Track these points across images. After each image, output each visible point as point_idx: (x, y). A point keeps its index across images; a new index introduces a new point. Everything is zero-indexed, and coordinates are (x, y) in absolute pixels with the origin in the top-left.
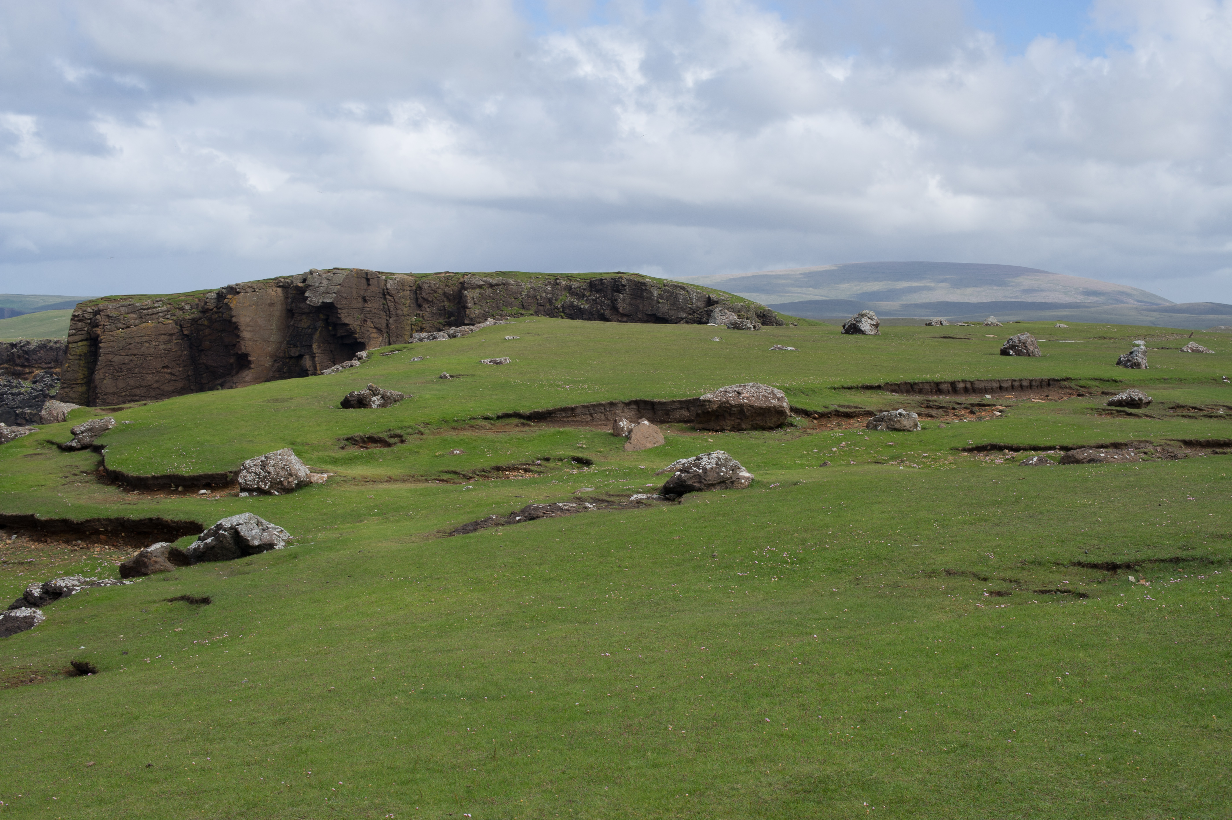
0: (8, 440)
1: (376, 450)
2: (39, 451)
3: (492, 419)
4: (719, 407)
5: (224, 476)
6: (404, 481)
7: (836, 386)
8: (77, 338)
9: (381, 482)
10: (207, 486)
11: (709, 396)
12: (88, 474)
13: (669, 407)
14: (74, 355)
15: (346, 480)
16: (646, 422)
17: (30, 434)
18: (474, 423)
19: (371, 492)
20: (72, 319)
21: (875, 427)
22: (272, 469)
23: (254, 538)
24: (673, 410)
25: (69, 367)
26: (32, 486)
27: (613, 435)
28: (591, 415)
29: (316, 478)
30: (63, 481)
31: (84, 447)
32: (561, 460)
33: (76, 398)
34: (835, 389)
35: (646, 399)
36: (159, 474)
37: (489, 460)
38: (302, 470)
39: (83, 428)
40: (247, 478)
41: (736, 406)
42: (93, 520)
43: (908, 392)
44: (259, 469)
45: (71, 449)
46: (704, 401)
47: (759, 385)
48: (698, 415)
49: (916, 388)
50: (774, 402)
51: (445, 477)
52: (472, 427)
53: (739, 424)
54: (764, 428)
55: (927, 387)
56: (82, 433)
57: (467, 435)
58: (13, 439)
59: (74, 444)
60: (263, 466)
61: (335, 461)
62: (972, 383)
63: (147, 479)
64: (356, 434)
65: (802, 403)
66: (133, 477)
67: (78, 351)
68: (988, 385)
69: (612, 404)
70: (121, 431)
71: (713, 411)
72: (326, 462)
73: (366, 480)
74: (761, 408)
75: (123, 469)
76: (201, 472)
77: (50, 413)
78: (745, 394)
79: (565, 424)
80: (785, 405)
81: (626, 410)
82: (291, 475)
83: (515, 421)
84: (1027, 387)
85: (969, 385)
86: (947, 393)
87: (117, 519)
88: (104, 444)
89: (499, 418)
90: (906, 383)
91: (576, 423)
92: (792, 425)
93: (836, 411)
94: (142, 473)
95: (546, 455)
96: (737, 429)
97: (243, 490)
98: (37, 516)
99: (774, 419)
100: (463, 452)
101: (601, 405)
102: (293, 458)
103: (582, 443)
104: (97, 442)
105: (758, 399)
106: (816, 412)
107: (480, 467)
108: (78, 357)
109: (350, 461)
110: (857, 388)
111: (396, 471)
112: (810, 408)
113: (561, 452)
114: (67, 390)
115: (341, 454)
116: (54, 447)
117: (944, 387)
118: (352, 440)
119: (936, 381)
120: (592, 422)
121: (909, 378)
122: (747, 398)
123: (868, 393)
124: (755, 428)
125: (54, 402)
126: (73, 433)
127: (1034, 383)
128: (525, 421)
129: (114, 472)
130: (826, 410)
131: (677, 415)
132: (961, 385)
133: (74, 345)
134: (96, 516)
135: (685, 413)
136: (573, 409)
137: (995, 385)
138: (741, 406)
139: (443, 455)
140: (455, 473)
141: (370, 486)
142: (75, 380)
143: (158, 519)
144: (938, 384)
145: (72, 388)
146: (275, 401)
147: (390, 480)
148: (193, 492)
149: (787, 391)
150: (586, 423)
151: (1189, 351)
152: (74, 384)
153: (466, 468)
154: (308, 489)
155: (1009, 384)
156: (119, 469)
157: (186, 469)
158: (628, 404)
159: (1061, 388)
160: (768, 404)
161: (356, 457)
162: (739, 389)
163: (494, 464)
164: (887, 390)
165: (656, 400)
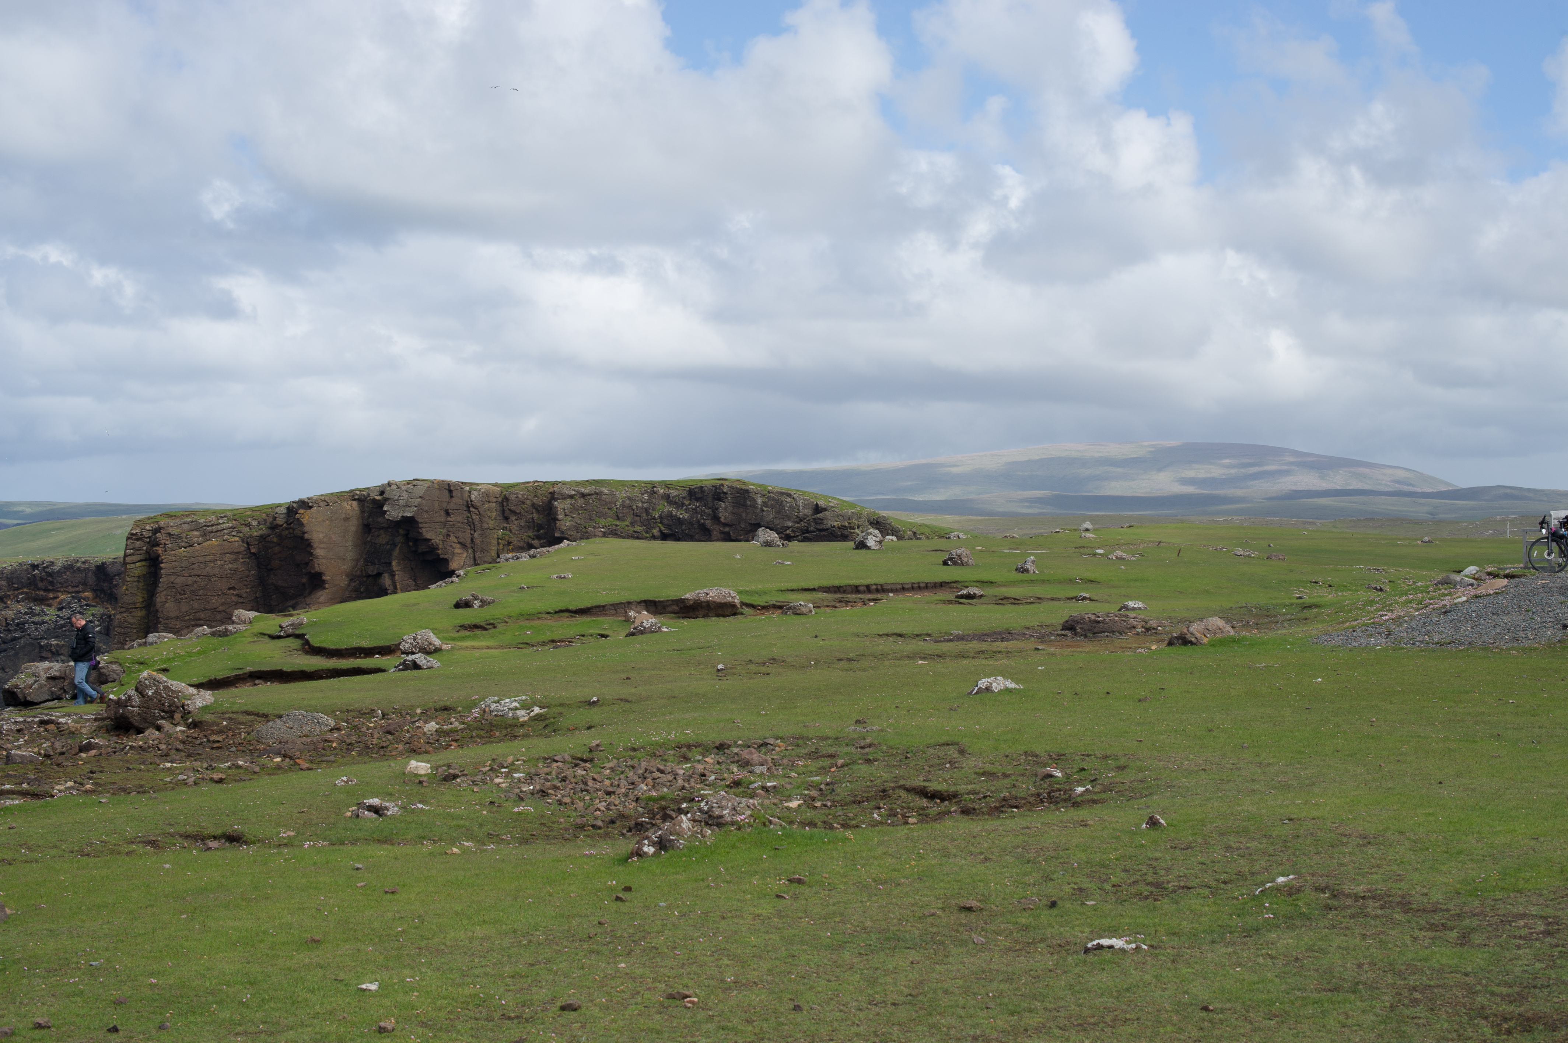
0: (232, 633)
1: (478, 632)
2: (256, 639)
3: (551, 613)
4: (694, 603)
5: (389, 647)
6: (496, 648)
7: (782, 589)
8: (135, 558)
9: (483, 649)
10: (379, 653)
11: (688, 596)
12: (298, 651)
13: (665, 604)
14: (132, 576)
15: (462, 648)
16: (645, 613)
17: (246, 629)
18: (540, 616)
19: (477, 653)
20: (128, 538)
22: (419, 641)
23: (423, 665)
24: (668, 606)
25: (126, 589)
26: (265, 658)
27: (625, 621)
28: (616, 610)
29: (444, 647)
30: (284, 654)
31: (288, 636)
32: (591, 636)
33: (134, 624)
34: (781, 591)
35: (651, 599)
36: (349, 646)
37: (549, 636)
38: (437, 642)
39: (287, 624)
40: (405, 646)
41: (704, 602)
42: (319, 671)
43: (835, 592)
44: (412, 641)
45: (279, 637)
46: (684, 599)
47: (721, 588)
48: (681, 608)
49: (841, 590)
50: (729, 599)
51: (521, 646)
52: (539, 618)
53: (707, 614)
54: (724, 616)
55: (849, 588)
56: (287, 626)
57: (536, 623)
58: (235, 633)
59: (282, 634)
60: (415, 639)
61: (454, 639)
62: (881, 585)
63: (342, 650)
64: (466, 623)
65: (747, 600)
66: (333, 649)
67: (137, 572)
68: (893, 587)
69: (629, 603)
70: (311, 625)
71: (690, 605)
72: (448, 640)
73: (474, 648)
74: (720, 603)
75: (324, 645)
76: (375, 645)
77: (239, 618)
78: (711, 594)
79: (598, 615)
80: (736, 601)
81: (638, 606)
82: (430, 644)
83: (567, 614)
84: (924, 588)
85: (879, 587)
86: (864, 592)
87: (334, 669)
88: (304, 633)
89: (556, 612)
90: (834, 587)
91: (606, 615)
92: (742, 614)
93: (773, 605)
94: (338, 647)
95: (583, 633)
96: (705, 616)
97: (403, 653)
98: (285, 669)
99: (730, 610)
100: (532, 633)
101: (622, 603)
102: (431, 634)
103: (606, 626)
104: (298, 632)
105: (719, 597)
106: (759, 606)
107: (542, 640)
108: (136, 579)
109: (463, 639)
110: (798, 590)
111: (492, 643)
112: (755, 603)
113: (592, 631)
114: (125, 615)
115: (458, 634)
116: (266, 637)
117: (861, 588)
118: (463, 627)
119: (855, 584)
120: (616, 614)
121: (837, 583)
122: (712, 597)
123: (806, 593)
124: (718, 616)
125: (241, 610)
126: (281, 627)
127: (929, 585)
128: (573, 615)
129: (319, 647)
130: (766, 604)
131: (670, 609)
132: (874, 587)
133: (133, 566)
134: (320, 668)
135: (676, 608)
136: (604, 606)
137: (899, 587)
138: (708, 602)
139: (520, 635)
140: (527, 644)
141: (476, 651)
143: (358, 668)
144: (857, 587)
145: (131, 612)
146: (408, 605)
147: (488, 648)
148: (370, 657)
149: (740, 593)
150: (612, 615)
151: (1114, 558)
153: (533, 641)
154: (439, 653)
155: (910, 586)
156: (322, 645)
157: (366, 644)
158: (640, 603)
159: (950, 588)
160: (725, 600)
161: (466, 636)
162: (708, 592)
163: (550, 639)
164: (821, 591)
165: (657, 600)
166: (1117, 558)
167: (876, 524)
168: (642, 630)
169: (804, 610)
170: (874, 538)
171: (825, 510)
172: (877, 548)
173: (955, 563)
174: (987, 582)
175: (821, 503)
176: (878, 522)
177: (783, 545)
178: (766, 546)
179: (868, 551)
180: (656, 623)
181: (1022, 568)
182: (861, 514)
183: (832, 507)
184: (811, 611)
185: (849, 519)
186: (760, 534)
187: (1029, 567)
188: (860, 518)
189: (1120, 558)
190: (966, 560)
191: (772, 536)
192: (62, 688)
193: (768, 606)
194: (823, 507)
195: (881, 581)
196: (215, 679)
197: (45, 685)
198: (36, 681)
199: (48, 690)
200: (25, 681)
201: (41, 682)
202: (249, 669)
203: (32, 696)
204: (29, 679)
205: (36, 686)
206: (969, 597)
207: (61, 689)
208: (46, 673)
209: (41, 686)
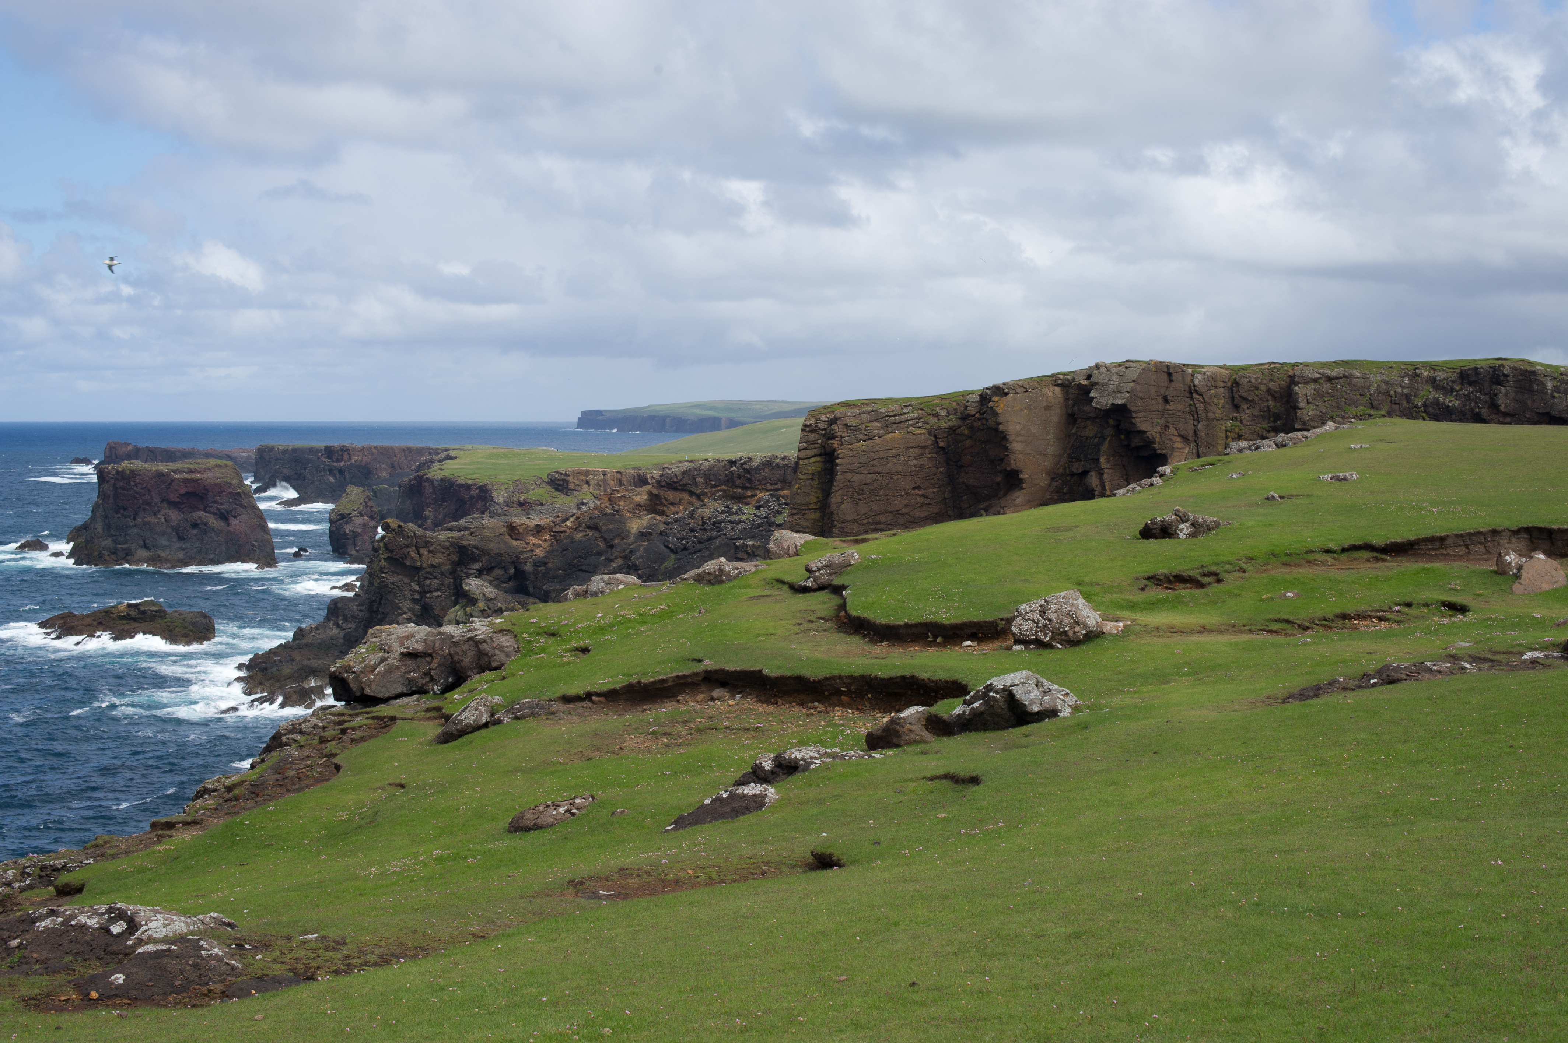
0: (730, 578)
1: (1184, 592)
2: (767, 592)
3: (1335, 552)
5: (993, 624)
6: (1221, 632)
8: (809, 453)
9: (1192, 632)
10: (972, 637)
12: (826, 620)
14: (805, 474)
15: (1147, 630)
16: (1541, 556)
17: (756, 572)
18: (1312, 557)
19: (1179, 646)
20: (802, 430)
22: (1053, 616)
23: (1032, 702)
25: (799, 488)
26: (759, 635)
27: (1496, 573)
28: (1467, 547)
29: (1110, 627)
30: (797, 629)
31: (821, 588)
32: (1427, 605)
33: (807, 527)
35: (1541, 525)
36: (913, 620)
37: (1332, 605)
38: (1091, 617)
39: (820, 564)
40: (1022, 626)
42: (833, 678)
44: (1037, 616)
45: (805, 590)
51: (1275, 626)
52: (1309, 562)
56: (819, 570)
57: (1303, 572)
58: (736, 577)
59: (809, 584)
60: (1043, 611)
61: (1133, 606)
63: (899, 627)
64: (1160, 571)
66: (881, 625)
67: (810, 469)
69: (1495, 532)
70: (866, 567)
72: (1121, 607)
73: (1173, 630)
75: (869, 614)
76: (965, 619)
77: (779, 545)
79: (1432, 558)
81: (1514, 540)
82: (1077, 623)
83: (1366, 554)
87: (863, 677)
88: (846, 584)
89: (1344, 550)
91: (1446, 557)
94: (892, 620)
95: (1407, 599)
97: (1018, 642)
98: (766, 671)
100: (1297, 595)
101: (1480, 533)
102: (1081, 602)
103: (1456, 584)
104: (837, 581)
107: (1319, 614)
108: (810, 477)
109: (1152, 606)
111: (1212, 619)
113: (1427, 595)
114: (797, 517)
115: (1140, 597)
116: (785, 587)
118: (1154, 580)
120: (1468, 556)
125: (784, 532)
126: (808, 570)
128: (1378, 555)
129: (859, 618)
133: (806, 462)
134: (836, 673)
136: (1442, 539)
139: (1272, 599)
140: (1288, 621)
141: (1177, 638)
142: (807, 504)
143: (913, 677)
145: (803, 514)
146: (1057, 529)
147: (1204, 630)
148: (955, 644)
150: (1460, 557)
152: (805, 510)
153: (1302, 615)
154: (1099, 641)
156: (864, 615)
157: (947, 615)
158: (1517, 532)
161: (1159, 601)
163: (1338, 611)
165: (1554, 527)
192: (427, 674)
196: (639, 682)
197: (398, 667)
198: (383, 660)
199: (403, 677)
200: (364, 659)
201: (390, 661)
202: (709, 664)
203: (374, 686)
204: (372, 657)
205: (381, 668)
207: (425, 674)
208: (402, 644)
209: (390, 669)
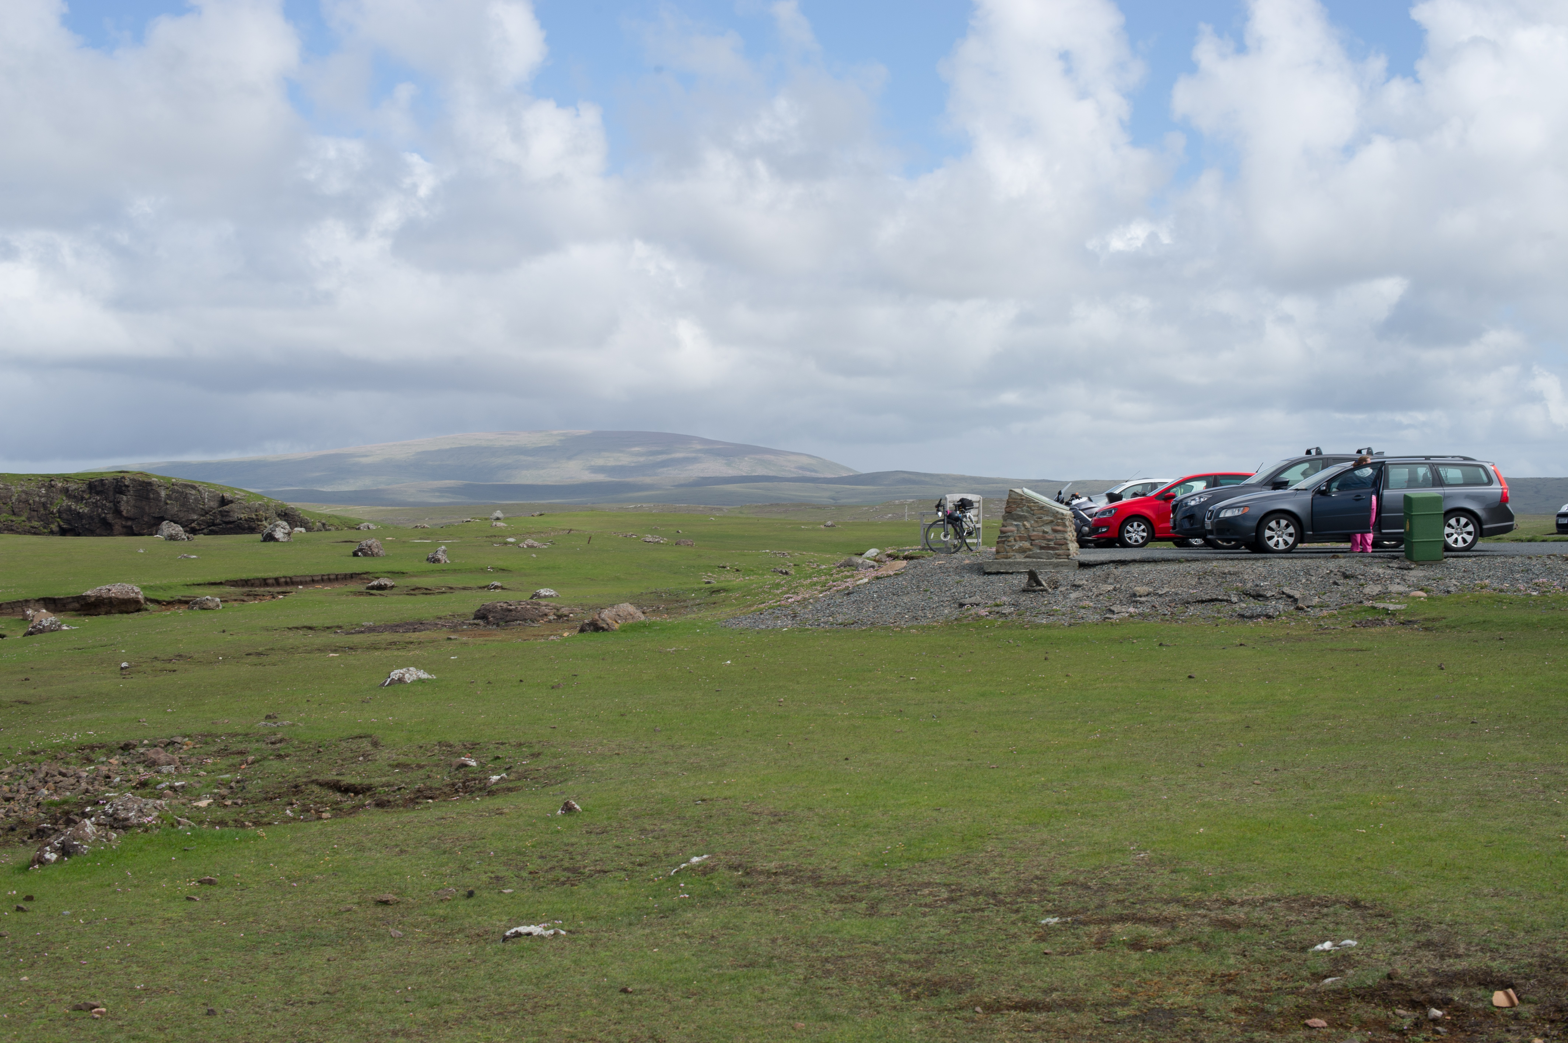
4: (96, 600)
7: (188, 583)
11: (89, 593)
13: (65, 601)
16: (44, 611)
21: (193, 608)
24: (68, 603)
27: (23, 620)
28: (13, 609)
34: (187, 585)
35: (50, 597)
41: (106, 598)
43: (243, 586)
46: (86, 596)
47: (124, 584)
48: (82, 605)
49: (249, 583)
50: (133, 595)
53: (110, 611)
54: (128, 613)
55: (257, 582)
62: (290, 578)
65: (152, 595)
68: (303, 579)
69: (27, 601)
71: (92, 602)
74: (123, 599)
78: (114, 590)
80: (140, 596)
81: (37, 605)
84: (334, 579)
85: (288, 580)
86: (272, 585)
90: (241, 580)
92: (146, 610)
93: (179, 600)
96: (107, 613)
99: (133, 606)
101: (19, 602)
105: (122, 593)
106: (164, 601)
110: (205, 584)
112: (160, 599)
117: (270, 581)
119: (264, 577)
120: (13, 613)
121: (244, 576)
122: (115, 593)
123: (213, 587)
124: (121, 612)
127: (339, 577)
130: (172, 600)
131: (71, 606)
132: (283, 580)
135: (77, 605)
137: (308, 579)
138: (110, 598)
144: (265, 580)
149: (144, 588)
150: (9, 614)
151: (525, 547)
155: (320, 578)
158: (38, 600)
159: (361, 579)
160: (128, 597)
162: (110, 588)
164: (228, 585)
165: (56, 597)
166: (528, 546)
167: (284, 516)
168: (40, 629)
169: (211, 604)
170: (282, 530)
171: (231, 502)
172: (286, 540)
173: (365, 554)
174: (398, 573)
175: (227, 495)
176: (286, 514)
177: (188, 538)
178: (170, 539)
179: (276, 543)
180: (56, 621)
181: (433, 557)
182: (268, 506)
183: (239, 499)
184: (218, 606)
185: (256, 511)
186: (164, 527)
187: (440, 557)
188: (268, 510)
189: (531, 547)
190: (376, 550)
191: (177, 529)
193: (173, 602)
194: (230, 499)
195: (290, 573)
206: (380, 588)
